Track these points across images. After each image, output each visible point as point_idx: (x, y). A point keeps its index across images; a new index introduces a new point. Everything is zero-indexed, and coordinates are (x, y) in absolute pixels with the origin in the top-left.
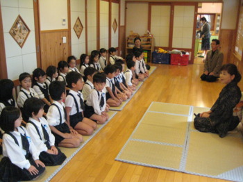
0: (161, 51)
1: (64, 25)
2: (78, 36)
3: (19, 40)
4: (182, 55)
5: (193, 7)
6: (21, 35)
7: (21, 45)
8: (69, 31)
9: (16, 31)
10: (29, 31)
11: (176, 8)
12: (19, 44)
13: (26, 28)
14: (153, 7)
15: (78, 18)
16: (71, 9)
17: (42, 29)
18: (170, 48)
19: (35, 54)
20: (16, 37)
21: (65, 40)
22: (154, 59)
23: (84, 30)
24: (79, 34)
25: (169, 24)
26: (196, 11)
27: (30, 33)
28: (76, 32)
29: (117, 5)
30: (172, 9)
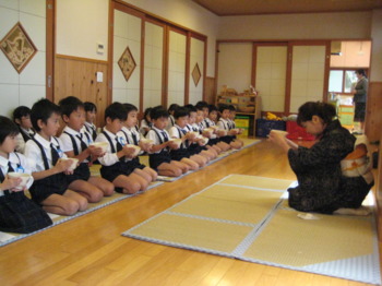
0: (272, 117)
1: (101, 54)
3: (16, 60)
6: (20, 53)
7: (19, 68)
8: (108, 65)
9: (13, 46)
10: (36, 50)
11: (296, 49)
12: (16, 66)
13: (29, 43)
14: (260, 49)
15: (128, 49)
16: (115, 33)
17: (60, 50)
18: (287, 111)
19: (44, 88)
20: (11, 54)
21: (100, 77)
22: (260, 130)
23: (138, 69)
24: (127, 73)
25: (284, 76)
26: (328, 53)
27: (38, 54)
28: (122, 70)
29: (202, 43)
30: (290, 52)
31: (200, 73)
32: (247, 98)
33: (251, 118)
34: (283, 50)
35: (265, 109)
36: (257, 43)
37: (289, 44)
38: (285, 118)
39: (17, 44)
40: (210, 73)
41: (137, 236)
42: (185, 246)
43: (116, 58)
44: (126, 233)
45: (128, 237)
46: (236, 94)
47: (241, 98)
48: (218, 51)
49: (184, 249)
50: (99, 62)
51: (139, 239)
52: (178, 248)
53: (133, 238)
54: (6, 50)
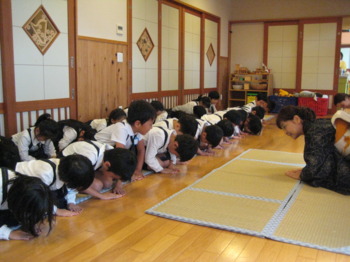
0: (284, 93)
2: (146, 58)
3: (40, 42)
4: (316, 98)
5: (334, 26)
6: (44, 35)
7: (43, 50)
8: (128, 45)
9: (36, 28)
10: (58, 32)
11: (307, 27)
12: (40, 48)
13: (52, 25)
14: (271, 29)
15: (146, 30)
16: (133, 15)
17: (81, 32)
18: (298, 88)
19: (67, 68)
20: (35, 37)
21: (120, 57)
23: (155, 50)
24: (146, 53)
25: (295, 54)
26: (340, 30)
27: (60, 35)
28: (141, 50)
29: (215, 24)
30: (301, 30)
31: (214, 53)
32: (259, 76)
34: (294, 28)
35: (277, 87)
36: (268, 23)
37: (299, 23)
38: (297, 94)
39: (41, 27)
40: (224, 53)
41: (162, 214)
42: (212, 224)
43: (135, 39)
44: (150, 210)
45: (152, 214)
46: (249, 73)
47: (254, 76)
48: (230, 32)
49: (211, 227)
50: (119, 43)
51: (163, 217)
52: (204, 226)
53: (158, 216)
54: (30, 33)
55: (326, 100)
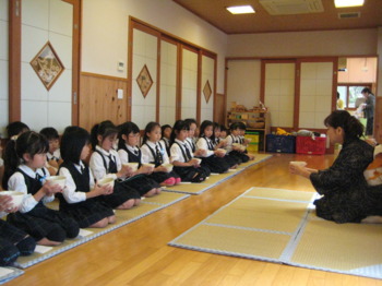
0: (281, 132)
1: (120, 71)
2: (144, 94)
3: (46, 78)
4: (313, 137)
5: (331, 64)
6: (49, 71)
7: (48, 86)
8: (128, 81)
9: (43, 64)
10: (63, 68)
12: (45, 83)
13: (57, 61)
15: (145, 66)
16: (134, 51)
17: (84, 69)
18: (296, 127)
19: (70, 105)
20: (41, 73)
21: (121, 94)
22: (270, 145)
23: (154, 87)
24: (145, 90)
25: (293, 92)
26: (336, 69)
27: (65, 71)
28: (140, 86)
29: (212, 61)
30: (298, 69)
31: (211, 89)
32: (256, 114)
33: (261, 133)
34: (291, 66)
35: (274, 125)
36: (265, 60)
37: (297, 61)
38: (294, 133)
39: (47, 63)
40: (220, 90)
43: (135, 75)
46: (246, 111)
47: (251, 114)
48: (227, 68)
50: (119, 80)
54: (37, 68)
55: (323, 140)
